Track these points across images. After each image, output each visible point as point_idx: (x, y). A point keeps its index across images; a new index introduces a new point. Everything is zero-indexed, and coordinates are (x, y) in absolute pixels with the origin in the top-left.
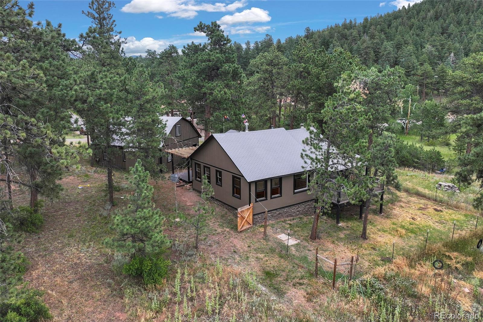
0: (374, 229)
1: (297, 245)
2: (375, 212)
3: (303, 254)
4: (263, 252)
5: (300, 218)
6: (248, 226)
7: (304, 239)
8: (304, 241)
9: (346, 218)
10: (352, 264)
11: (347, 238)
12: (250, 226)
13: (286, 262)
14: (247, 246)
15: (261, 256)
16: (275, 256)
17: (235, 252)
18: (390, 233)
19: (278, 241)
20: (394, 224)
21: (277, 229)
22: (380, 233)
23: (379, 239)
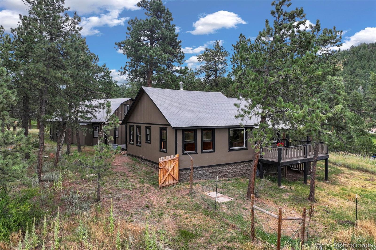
0: (323, 193)
1: (230, 202)
2: (320, 179)
3: (236, 213)
4: (184, 208)
5: (237, 179)
6: (172, 182)
7: (239, 197)
8: (239, 199)
9: (289, 182)
10: (304, 220)
11: (292, 199)
12: (175, 182)
13: (213, 221)
14: (166, 201)
15: (180, 212)
16: (199, 213)
17: (147, 207)
18: (341, 197)
19: (206, 198)
20: (343, 189)
21: (207, 187)
22: (329, 197)
23: (331, 202)
